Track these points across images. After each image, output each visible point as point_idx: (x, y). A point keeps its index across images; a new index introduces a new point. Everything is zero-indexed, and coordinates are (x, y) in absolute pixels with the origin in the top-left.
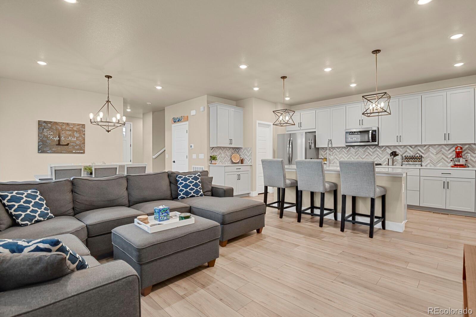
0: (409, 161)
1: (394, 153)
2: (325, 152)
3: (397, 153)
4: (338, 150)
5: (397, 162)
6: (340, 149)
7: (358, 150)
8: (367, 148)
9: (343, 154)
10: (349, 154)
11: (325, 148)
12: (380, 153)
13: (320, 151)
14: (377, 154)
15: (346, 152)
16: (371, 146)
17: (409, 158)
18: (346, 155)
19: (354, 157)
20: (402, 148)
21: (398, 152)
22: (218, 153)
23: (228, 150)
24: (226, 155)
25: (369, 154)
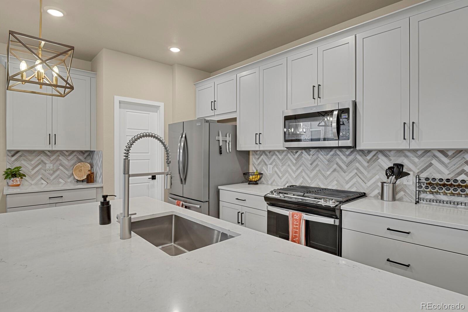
0: (437, 193)
1: (395, 169)
2: (258, 159)
3: (405, 170)
4: (280, 156)
5: (405, 191)
7: (317, 158)
8: (336, 154)
9: (289, 165)
10: (300, 166)
11: (258, 153)
13: (251, 157)
14: (357, 169)
15: (294, 162)
16: (344, 150)
17: (437, 184)
18: (294, 168)
20: (420, 157)
21: (408, 165)
22: (33, 162)
23: (66, 155)
24: (61, 165)
25: (338, 168)
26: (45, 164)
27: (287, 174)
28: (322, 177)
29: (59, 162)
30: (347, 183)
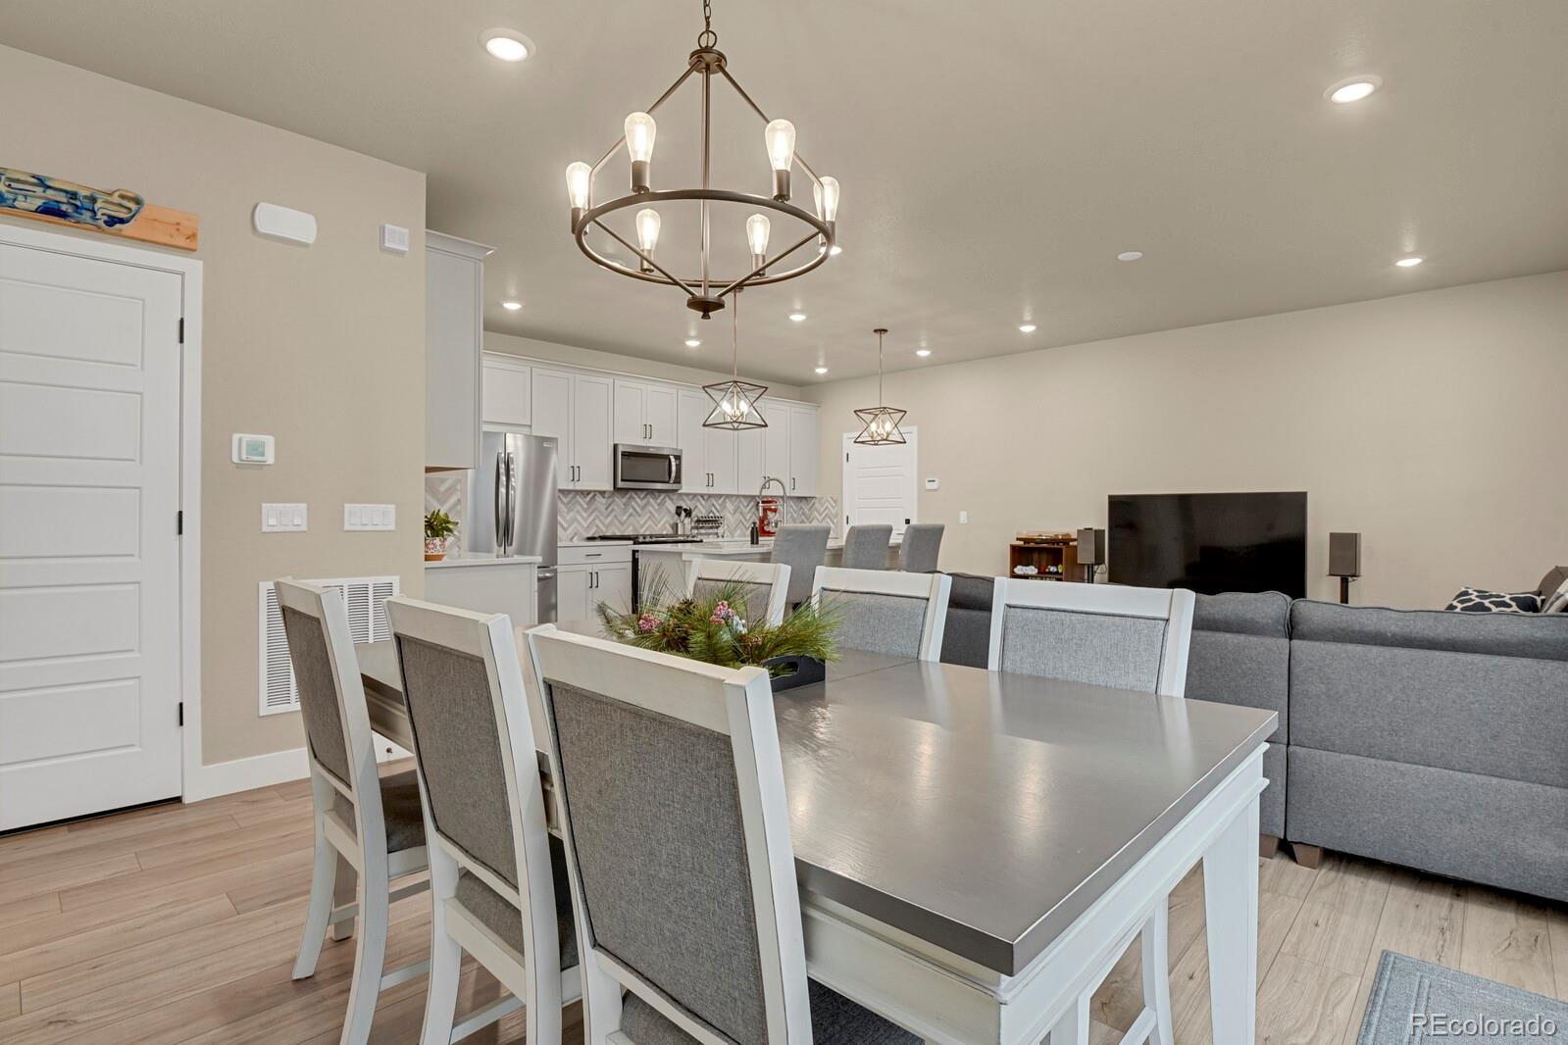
0: (701, 528)
4: (564, 499)
6: (571, 496)
8: (631, 497)
9: (578, 512)
12: (655, 510)
14: (651, 512)
15: (585, 506)
16: (639, 493)
17: (702, 521)
18: (585, 515)
19: (602, 518)
20: (691, 500)
25: (635, 513)
27: (575, 524)
28: (618, 524)
30: (642, 527)
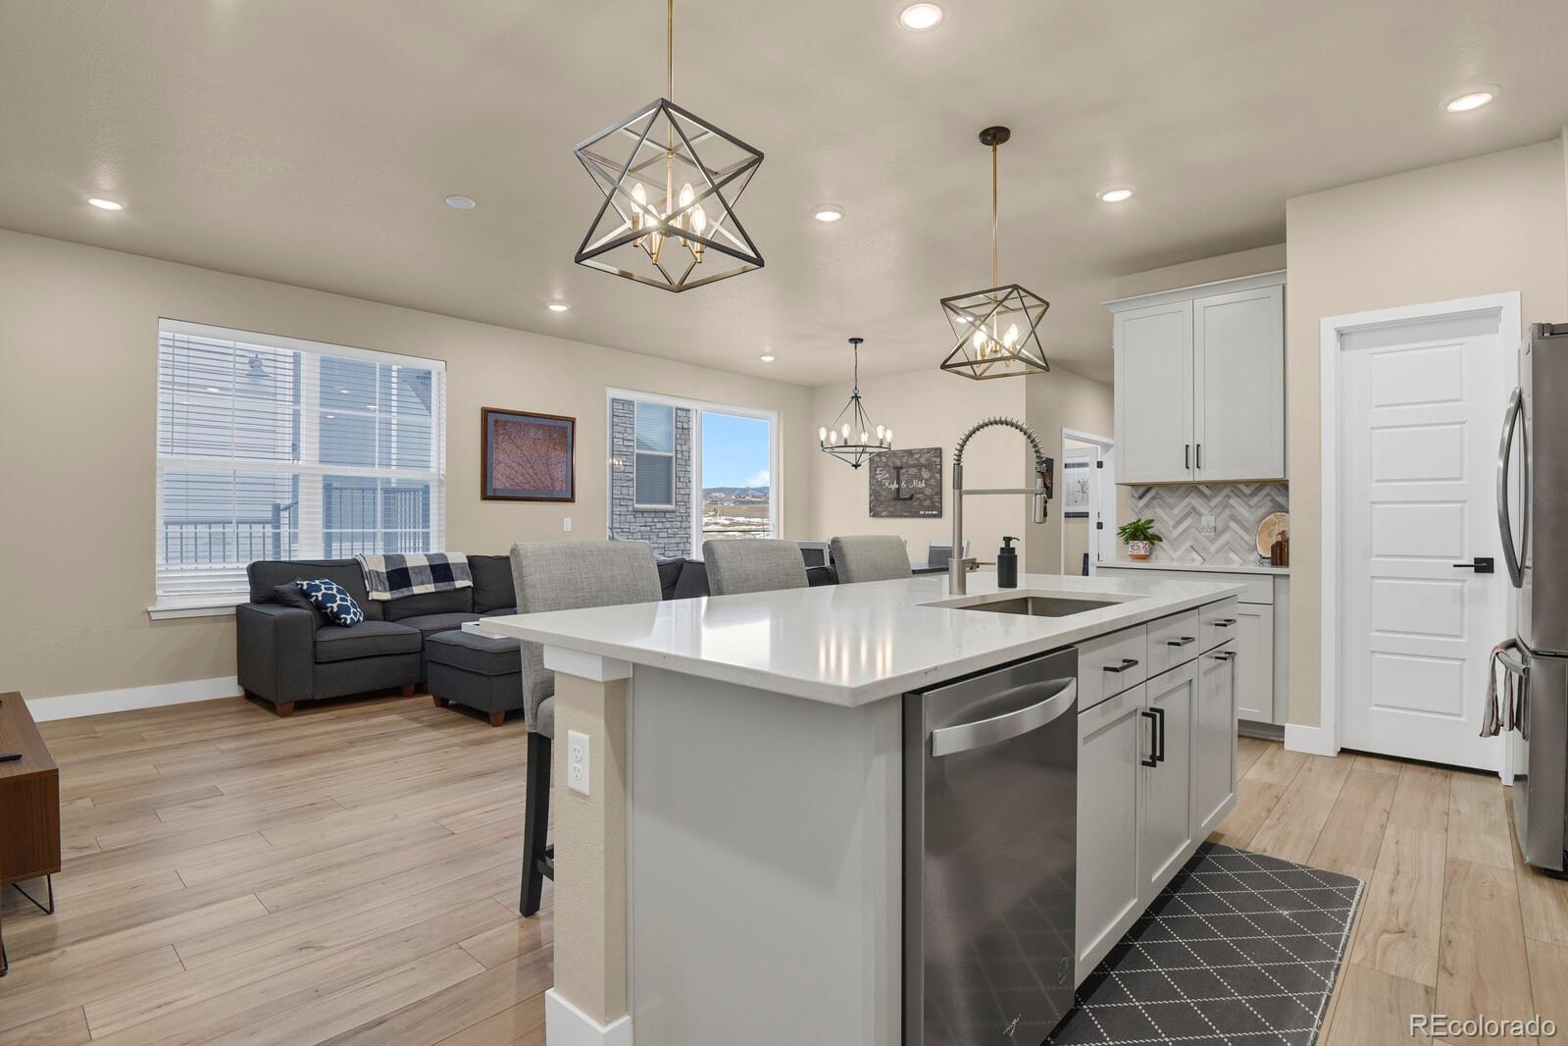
22: (1176, 511)
23: (1245, 495)
24: (1233, 518)
26: (1200, 514)
29: (1228, 512)
